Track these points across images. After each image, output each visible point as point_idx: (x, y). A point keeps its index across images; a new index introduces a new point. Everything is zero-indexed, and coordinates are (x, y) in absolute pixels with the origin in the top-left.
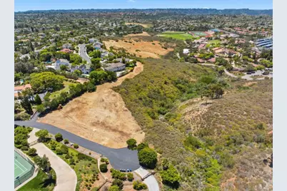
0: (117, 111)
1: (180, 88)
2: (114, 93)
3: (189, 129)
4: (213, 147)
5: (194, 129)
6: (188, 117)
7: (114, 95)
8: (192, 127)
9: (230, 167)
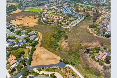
0: (48, 53)
1: (55, 38)
2: (41, 48)
3: (66, 50)
4: (74, 53)
5: (68, 50)
6: (64, 47)
7: (42, 48)
8: (67, 50)
9: (80, 56)
